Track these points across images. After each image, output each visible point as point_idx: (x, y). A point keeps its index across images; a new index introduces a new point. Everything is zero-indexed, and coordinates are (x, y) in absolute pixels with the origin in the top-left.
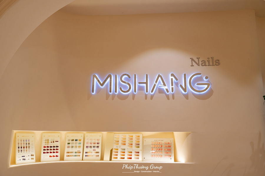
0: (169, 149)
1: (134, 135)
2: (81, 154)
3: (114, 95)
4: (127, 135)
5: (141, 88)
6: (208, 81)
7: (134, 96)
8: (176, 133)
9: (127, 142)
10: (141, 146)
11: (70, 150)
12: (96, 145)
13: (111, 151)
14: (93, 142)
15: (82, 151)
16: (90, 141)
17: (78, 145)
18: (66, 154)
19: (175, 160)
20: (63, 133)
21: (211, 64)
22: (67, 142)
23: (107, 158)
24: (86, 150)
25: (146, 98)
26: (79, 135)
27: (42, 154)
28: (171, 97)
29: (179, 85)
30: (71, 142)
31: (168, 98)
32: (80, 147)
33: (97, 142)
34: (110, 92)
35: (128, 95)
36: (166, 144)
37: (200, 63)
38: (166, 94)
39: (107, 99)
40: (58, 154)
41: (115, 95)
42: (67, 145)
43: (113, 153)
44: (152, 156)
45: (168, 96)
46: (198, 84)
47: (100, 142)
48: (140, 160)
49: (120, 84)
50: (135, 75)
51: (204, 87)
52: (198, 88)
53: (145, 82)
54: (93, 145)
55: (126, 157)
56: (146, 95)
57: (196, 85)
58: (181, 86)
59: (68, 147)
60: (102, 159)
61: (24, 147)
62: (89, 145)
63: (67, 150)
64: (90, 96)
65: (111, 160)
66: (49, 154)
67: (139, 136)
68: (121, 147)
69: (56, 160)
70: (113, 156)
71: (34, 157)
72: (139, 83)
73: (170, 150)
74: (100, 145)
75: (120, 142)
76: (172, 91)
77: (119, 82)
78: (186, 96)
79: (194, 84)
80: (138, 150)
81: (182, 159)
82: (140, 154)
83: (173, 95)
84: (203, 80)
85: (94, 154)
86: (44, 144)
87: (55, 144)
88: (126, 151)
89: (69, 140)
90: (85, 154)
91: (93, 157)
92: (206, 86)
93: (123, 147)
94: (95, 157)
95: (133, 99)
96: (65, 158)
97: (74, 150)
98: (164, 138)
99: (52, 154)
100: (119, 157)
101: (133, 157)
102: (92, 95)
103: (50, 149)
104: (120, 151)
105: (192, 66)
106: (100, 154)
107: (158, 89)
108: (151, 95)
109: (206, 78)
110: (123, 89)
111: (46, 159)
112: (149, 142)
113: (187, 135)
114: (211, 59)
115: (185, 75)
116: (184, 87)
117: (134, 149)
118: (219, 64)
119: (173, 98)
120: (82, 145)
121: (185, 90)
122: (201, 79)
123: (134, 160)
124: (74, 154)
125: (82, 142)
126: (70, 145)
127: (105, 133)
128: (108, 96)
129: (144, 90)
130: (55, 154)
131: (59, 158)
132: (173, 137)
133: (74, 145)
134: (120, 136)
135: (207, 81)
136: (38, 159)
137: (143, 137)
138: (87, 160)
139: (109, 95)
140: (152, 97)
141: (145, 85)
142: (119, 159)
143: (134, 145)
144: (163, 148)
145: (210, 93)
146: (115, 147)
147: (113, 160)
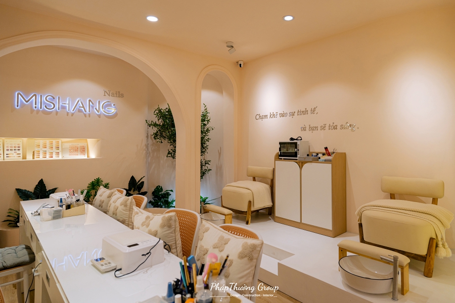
0: (84, 150)
1: (54, 141)
2: (2, 155)
3: (39, 111)
4: (47, 141)
7: (57, 113)
8: (89, 140)
9: (48, 146)
10: (60, 148)
12: (17, 148)
13: (34, 152)
14: (13, 146)
16: (10, 146)
19: (88, 157)
21: (118, 96)
23: (29, 158)
24: (6, 152)
25: (68, 115)
28: (87, 115)
31: (86, 116)
33: (17, 146)
35: (52, 112)
36: (81, 147)
37: (111, 94)
39: (32, 112)
43: (35, 154)
44: (70, 155)
45: (85, 115)
47: (21, 146)
48: (60, 158)
49: (44, 103)
51: (111, 111)
52: (108, 111)
54: (13, 149)
55: (48, 156)
56: (68, 113)
58: (96, 109)
60: (25, 158)
62: (10, 149)
64: (14, 109)
65: (33, 158)
67: (58, 142)
68: (42, 149)
70: (35, 156)
73: (84, 151)
74: (21, 148)
75: (41, 146)
78: (99, 116)
80: (58, 151)
81: (93, 155)
82: (60, 154)
85: (15, 155)
88: (47, 152)
90: (6, 156)
91: (14, 157)
93: (45, 149)
94: (17, 158)
95: (56, 115)
98: (80, 143)
100: (41, 156)
101: (54, 156)
102: (16, 109)
104: (41, 152)
105: (105, 95)
106: (22, 155)
109: (114, 105)
112: (67, 145)
113: (98, 141)
114: (118, 93)
115: (99, 102)
117: (55, 150)
118: (123, 96)
120: (2, 149)
121: (98, 111)
123: (55, 158)
125: (2, 146)
128: (32, 111)
132: (87, 142)
134: (41, 141)
137: (62, 142)
138: (8, 160)
139: (34, 110)
140: (73, 114)
142: (41, 158)
143: (54, 148)
144: (79, 149)
145: (116, 115)
146: (36, 149)
147: (36, 159)
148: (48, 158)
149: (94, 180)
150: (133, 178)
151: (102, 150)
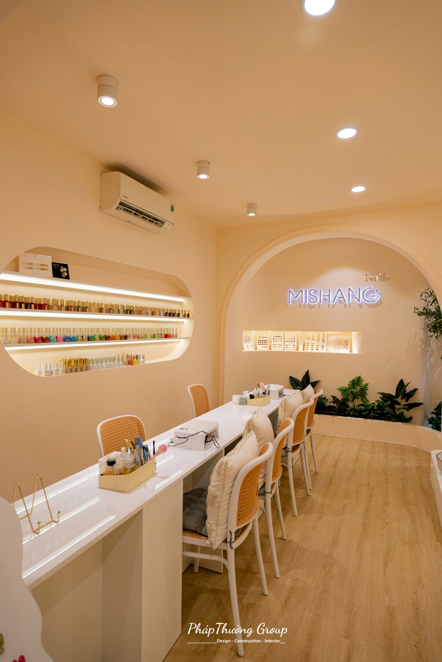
0: (346, 343)
1: (321, 334)
2: (283, 346)
3: (305, 306)
4: (316, 334)
7: (319, 306)
8: (353, 333)
9: (316, 338)
10: (325, 341)
11: (275, 343)
12: (293, 340)
13: (304, 344)
14: (291, 338)
15: (283, 344)
16: (288, 338)
17: (280, 340)
18: (272, 346)
19: (351, 351)
20: (270, 332)
21: (382, 279)
22: (273, 338)
23: (301, 349)
24: (286, 343)
25: (329, 307)
26: (281, 333)
27: (258, 346)
28: (348, 306)
30: (275, 338)
31: (346, 307)
32: (281, 341)
33: (293, 338)
36: (344, 340)
37: (373, 279)
39: (300, 308)
40: (268, 346)
42: (272, 340)
43: (305, 346)
44: (334, 348)
45: (346, 306)
47: (296, 338)
48: (325, 351)
54: (291, 340)
55: (315, 348)
59: (274, 341)
60: (297, 349)
61: (248, 340)
62: (288, 340)
63: (273, 343)
64: (287, 306)
65: (303, 350)
66: (262, 346)
67: (324, 335)
68: (311, 342)
69: (267, 349)
70: (305, 348)
71: (253, 347)
73: (347, 345)
74: (296, 340)
75: (310, 339)
78: (360, 306)
80: (323, 344)
81: (355, 351)
82: (325, 347)
85: (292, 346)
86: (258, 339)
87: (265, 339)
88: (315, 345)
89: (274, 336)
90: (285, 346)
91: (291, 348)
93: (313, 342)
94: (292, 349)
95: (319, 308)
96: (272, 348)
97: (278, 343)
98: (344, 336)
99: (264, 346)
100: (310, 348)
101: (320, 349)
103: (262, 342)
104: (310, 344)
105: (367, 281)
106: (296, 347)
111: (260, 348)
112: (332, 338)
113: (359, 334)
114: (382, 275)
117: (321, 343)
118: (389, 279)
119: (350, 307)
120: (283, 340)
123: (320, 351)
124: (278, 346)
125: (283, 338)
126: (275, 340)
127: (299, 332)
128: (300, 306)
130: (266, 346)
131: (268, 348)
132: (351, 335)
133: (277, 340)
134: (310, 334)
136: (256, 348)
137: (328, 335)
138: (286, 350)
140: (333, 306)
142: (309, 351)
143: (321, 340)
144: (342, 343)
145: (380, 302)
146: (307, 342)
147: (306, 351)
148: (314, 351)
149: (355, 378)
150: (401, 382)
151: (363, 345)
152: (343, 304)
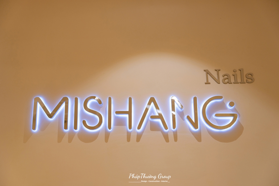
5: (120, 122)
6: (234, 110)
7: (107, 135)
21: (239, 80)
25: (129, 139)
28: (171, 137)
29: (186, 117)
31: (167, 140)
34: (66, 127)
35: (97, 134)
37: (221, 78)
38: (163, 132)
39: (60, 140)
41: (74, 133)
45: (166, 136)
46: (217, 115)
50: (110, 99)
51: (227, 121)
52: (218, 121)
53: (128, 110)
56: (129, 135)
57: (214, 116)
58: (189, 118)
64: (28, 136)
72: (117, 113)
76: (174, 127)
77: (82, 111)
78: (198, 136)
79: (210, 115)
83: (175, 134)
84: (225, 108)
92: (231, 119)
102: (32, 133)
105: (208, 83)
107: (149, 123)
108: (138, 133)
109: (231, 104)
110: (89, 122)
114: (239, 73)
115: (195, 99)
116: (194, 120)
118: (253, 80)
119: (176, 139)
121: (195, 125)
122: (222, 106)
129: (125, 125)
135: (232, 110)
139: (64, 133)
140: (139, 136)
141: (127, 116)
152: (160, 133)
